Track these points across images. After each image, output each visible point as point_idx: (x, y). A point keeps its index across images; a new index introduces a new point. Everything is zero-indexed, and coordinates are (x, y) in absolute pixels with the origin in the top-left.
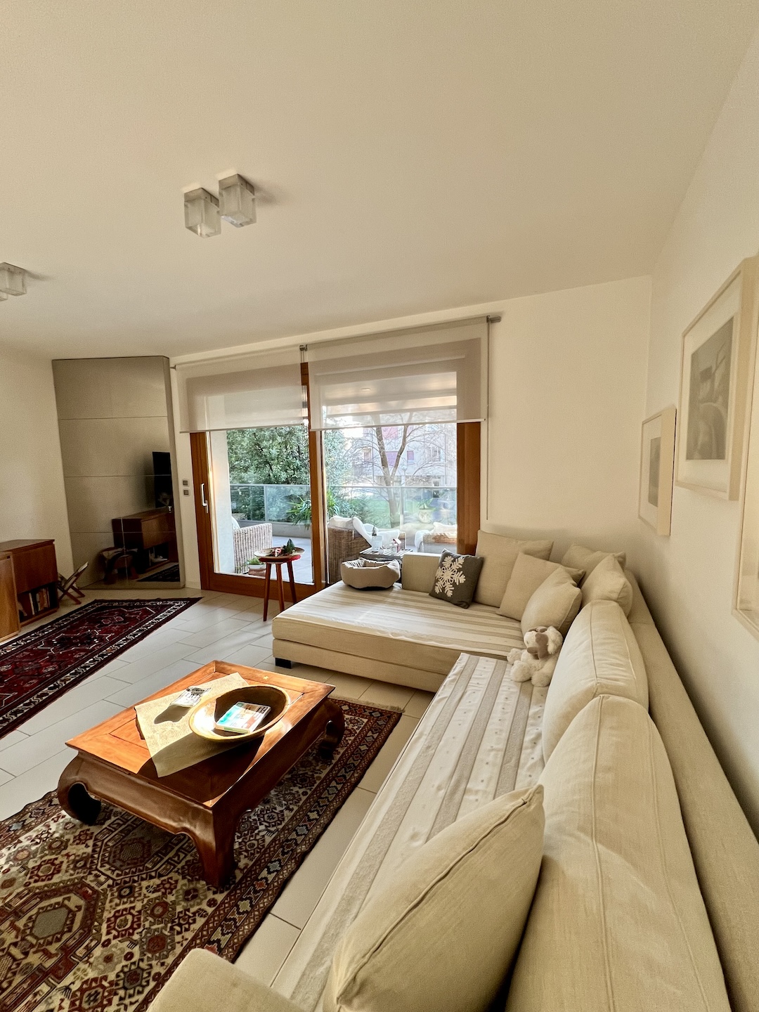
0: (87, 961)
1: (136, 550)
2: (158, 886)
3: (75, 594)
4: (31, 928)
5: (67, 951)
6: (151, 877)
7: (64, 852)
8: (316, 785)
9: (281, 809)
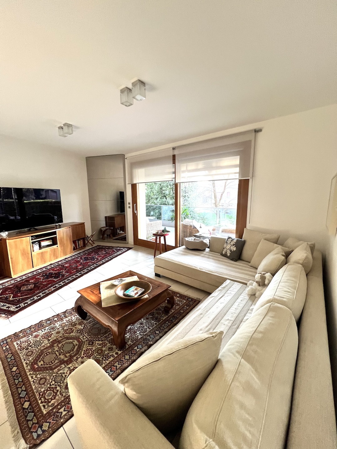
0: (76, 362)
1: (112, 228)
2: (101, 344)
3: (92, 243)
4: (62, 348)
5: (71, 357)
6: (99, 341)
7: (75, 327)
8: (160, 322)
9: (146, 327)
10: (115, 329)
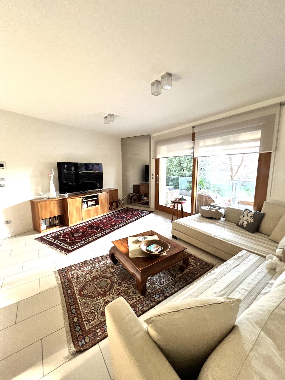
0: (109, 296)
1: (138, 194)
2: (127, 286)
4: (100, 283)
5: (105, 292)
6: (126, 284)
7: (109, 269)
8: (176, 278)
9: (163, 281)
10: (139, 277)
